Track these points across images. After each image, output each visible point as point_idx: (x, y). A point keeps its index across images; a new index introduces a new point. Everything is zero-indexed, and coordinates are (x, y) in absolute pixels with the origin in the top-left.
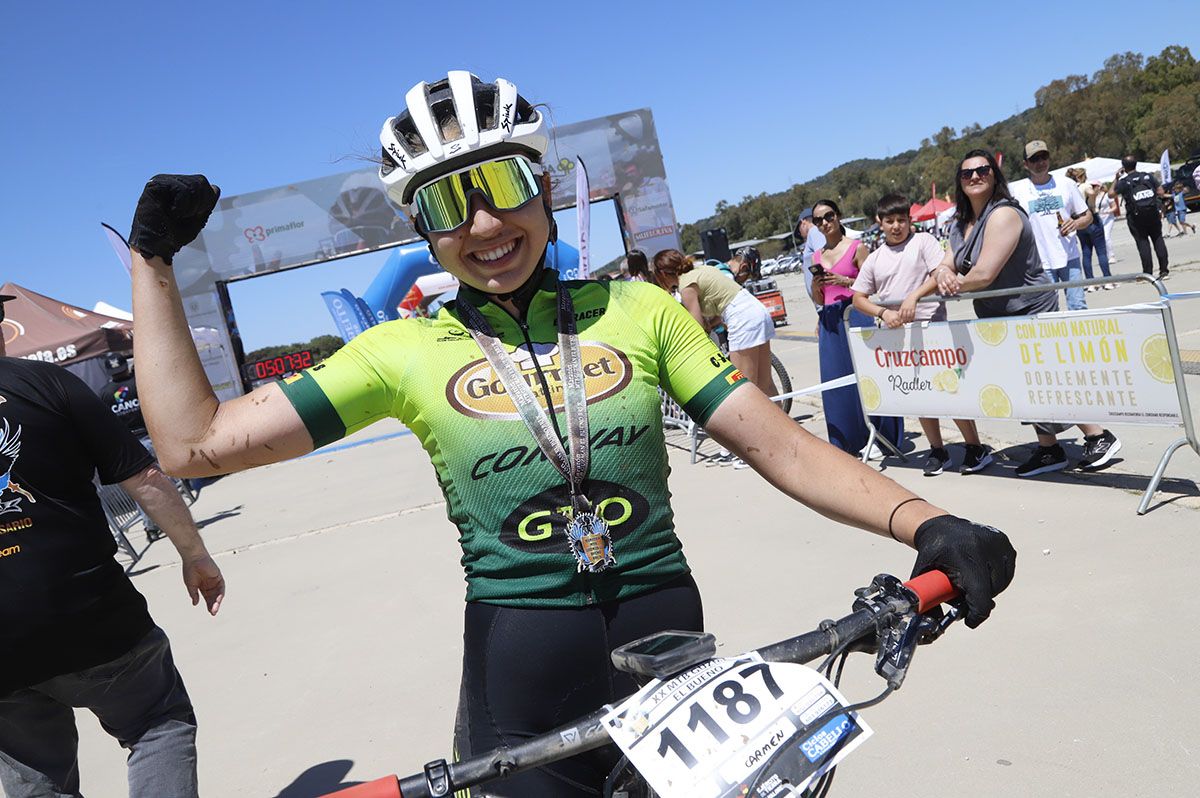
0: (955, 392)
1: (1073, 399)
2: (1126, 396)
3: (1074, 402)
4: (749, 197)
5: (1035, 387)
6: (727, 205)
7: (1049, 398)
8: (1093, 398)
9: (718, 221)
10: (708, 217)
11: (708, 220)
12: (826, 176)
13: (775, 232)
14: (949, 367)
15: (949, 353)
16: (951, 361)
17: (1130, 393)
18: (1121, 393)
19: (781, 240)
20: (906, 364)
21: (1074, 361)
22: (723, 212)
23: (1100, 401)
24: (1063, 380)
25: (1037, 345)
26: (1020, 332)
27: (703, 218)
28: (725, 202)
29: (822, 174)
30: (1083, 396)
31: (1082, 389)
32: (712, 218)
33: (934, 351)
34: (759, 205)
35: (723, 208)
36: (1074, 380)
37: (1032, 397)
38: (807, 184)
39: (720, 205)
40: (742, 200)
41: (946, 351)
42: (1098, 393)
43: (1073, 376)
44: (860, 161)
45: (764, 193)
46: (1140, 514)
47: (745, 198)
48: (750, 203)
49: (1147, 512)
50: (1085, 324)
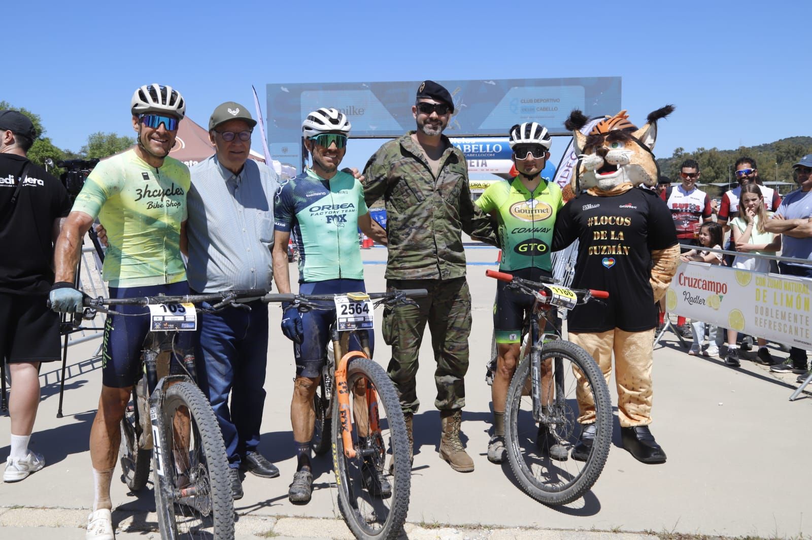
0: (717, 309)
1: (777, 328)
2: (804, 331)
3: (778, 330)
4: (702, 149)
5: (759, 316)
6: (683, 152)
7: (765, 323)
8: (787, 329)
9: (674, 162)
10: (667, 158)
11: (666, 160)
12: (771, 145)
13: (716, 180)
14: (717, 293)
15: (719, 285)
16: (719, 290)
17: (807, 330)
18: (802, 329)
19: (719, 187)
20: (694, 287)
21: (782, 305)
22: (680, 157)
23: (791, 331)
24: (774, 315)
25: (765, 291)
26: (758, 281)
27: (663, 158)
28: (682, 149)
29: (769, 142)
30: (782, 327)
31: (783, 322)
32: (670, 159)
33: (711, 282)
34: (707, 156)
35: (679, 153)
36: (779, 316)
37: (756, 322)
38: (754, 147)
39: (677, 151)
40: (696, 151)
41: (717, 284)
42: (791, 327)
43: (779, 313)
44: (803, 138)
45: (714, 149)
46: (791, 400)
47: (699, 149)
48: (701, 154)
49: (796, 400)
50: (791, 285)
